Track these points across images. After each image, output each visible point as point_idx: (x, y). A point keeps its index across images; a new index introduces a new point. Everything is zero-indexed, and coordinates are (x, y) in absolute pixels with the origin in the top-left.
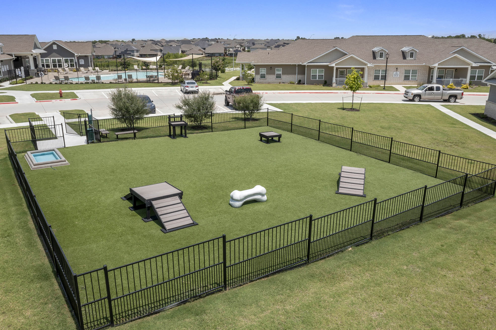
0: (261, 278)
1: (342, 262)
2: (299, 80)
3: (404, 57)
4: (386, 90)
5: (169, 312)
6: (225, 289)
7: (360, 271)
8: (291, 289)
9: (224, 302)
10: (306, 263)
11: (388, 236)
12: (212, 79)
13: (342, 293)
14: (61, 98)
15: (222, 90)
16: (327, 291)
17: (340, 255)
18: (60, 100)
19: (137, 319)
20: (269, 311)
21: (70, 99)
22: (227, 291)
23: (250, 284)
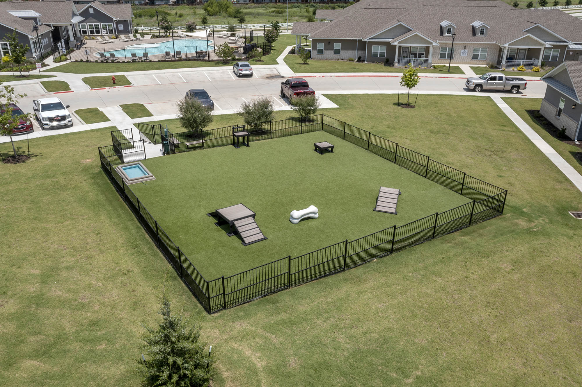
0: (312, 281)
1: (367, 270)
2: (359, 56)
3: (474, 34)
4: (451, 72)
5: (256, 302)
6: (290, 288)
7: (379, 276)
8: (331, 289)
9: (289, 296)
10: (343, 271)
11: (405, 250)
12: (265, 54)
13: (364, 291)
14: (115, 85)
15: (277, 71)
16: (355, 290)
17: (368, 265)
18: (114, 88)
19: (238, 305)
20: (317, 302)
21: (123, 86)
22: (291, 288)
23: (305, 284)
